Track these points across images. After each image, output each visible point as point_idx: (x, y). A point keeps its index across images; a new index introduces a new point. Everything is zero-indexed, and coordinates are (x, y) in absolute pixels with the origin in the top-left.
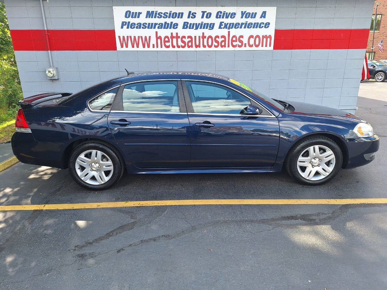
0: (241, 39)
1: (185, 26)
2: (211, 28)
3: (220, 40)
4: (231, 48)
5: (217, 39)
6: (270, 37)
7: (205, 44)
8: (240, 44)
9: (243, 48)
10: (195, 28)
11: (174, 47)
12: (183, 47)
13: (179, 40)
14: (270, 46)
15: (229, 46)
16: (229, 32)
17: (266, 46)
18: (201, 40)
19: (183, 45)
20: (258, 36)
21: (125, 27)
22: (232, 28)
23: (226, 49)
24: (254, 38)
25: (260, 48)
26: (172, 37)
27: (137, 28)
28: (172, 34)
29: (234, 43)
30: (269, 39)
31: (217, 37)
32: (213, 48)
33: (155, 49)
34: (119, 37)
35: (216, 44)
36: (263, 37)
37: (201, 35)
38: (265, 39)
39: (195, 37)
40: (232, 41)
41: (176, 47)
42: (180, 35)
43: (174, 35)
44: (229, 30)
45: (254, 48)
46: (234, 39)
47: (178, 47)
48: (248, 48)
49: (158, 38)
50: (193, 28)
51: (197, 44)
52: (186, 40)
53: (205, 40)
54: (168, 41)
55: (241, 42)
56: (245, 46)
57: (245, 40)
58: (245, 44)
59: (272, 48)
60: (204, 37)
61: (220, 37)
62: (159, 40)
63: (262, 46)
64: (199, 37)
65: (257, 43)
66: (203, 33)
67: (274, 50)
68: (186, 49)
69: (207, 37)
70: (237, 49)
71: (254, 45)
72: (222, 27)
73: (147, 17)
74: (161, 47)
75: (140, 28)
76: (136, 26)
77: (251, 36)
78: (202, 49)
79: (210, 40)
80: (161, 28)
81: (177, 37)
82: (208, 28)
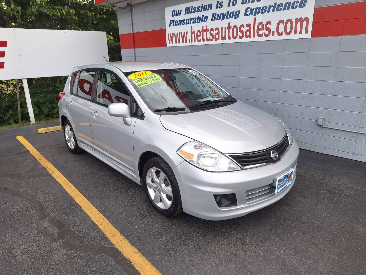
0: (269, 26)
1: (214, 18)
2: (236, 17)
3: (244, 29)
4: (257, 39)
5: (242, 29)
6: (307, 19)
7: (231, 35)
8: (267, 32)
9: (270, 38)
10: (221, 19)
11: (204, 40)
12: (211, 40)
13: (208, 33)
14: (306, 32)
15: (254, 36)
16: (255, 19)
17: (301, 32)
18: (227, 30)
19: (211, 38)
20: (290, 21)
21: (172, 25)
22: (258, 13)
23: (251, 39)
24: (284, 24)
25: (292, 36)
26: (203, 31)
27: (179, 25)
28: (203, 27)
29: (260, 32)
30: (305, 23)
31: (242, 26)
32: (238, 40)
33: (190, 44)
34: (168, 34)
35: (241, 35)
36: (297, 21)
37: (227, 26)
38: (299, 24)
39: (222, 28)
40: (258, 29)
41: (206, 40)
42: (209, 28)
43: (205, 28)
44: (255, 17)
45: (284, 37)
46: (260, 27)
47: (207, 40)
48: (276, 37)
49: (193, 32)
50: (220, 19)
51: (224, 36)
52: (214, 33)
53: (231, 30)
54: (200, 35)
55: (268, 29)
56: (273, 35)
57: (273, 28)
58: (273, 32)
59: (309, 35)
60: (229, 28)
61: (245, 26)
62: (193, 34)
63: (295, 33)
64: (225, 28)
65: (288, 30)
66: (229, 24)
67: (313, 38)
68: (214, 42)
69: (232, 28)
70: (264, 38)
71: (284, 32)
72: (248, 13)
73: (185, 14)
74: (195, 41)
75: (181, 25)
76: (178, 23)
77: (281, 21)
78: (227, 41)
79: (235, 30)
80: (195, 23)
81: (207, 30)
82: (234, 17)
